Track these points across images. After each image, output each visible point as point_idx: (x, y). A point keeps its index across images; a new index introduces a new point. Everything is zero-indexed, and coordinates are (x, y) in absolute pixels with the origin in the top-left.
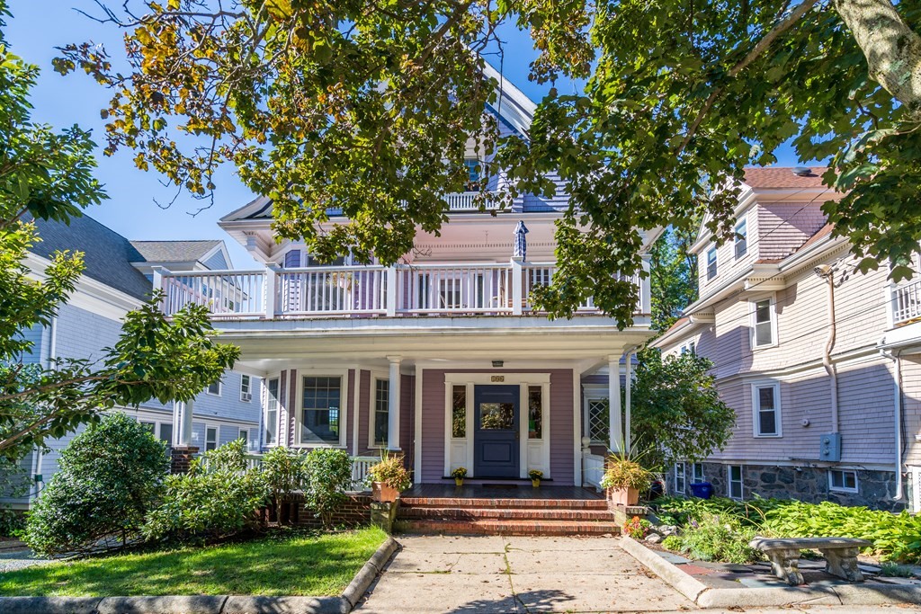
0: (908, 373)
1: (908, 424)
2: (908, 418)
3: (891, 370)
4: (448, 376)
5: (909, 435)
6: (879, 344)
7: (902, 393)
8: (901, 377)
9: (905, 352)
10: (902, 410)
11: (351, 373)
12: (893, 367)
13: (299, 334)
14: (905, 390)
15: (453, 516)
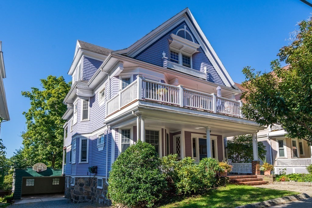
0: (273, 143)
1: (273, 156)
2: (273, 155)
3: (268, 142)
4: (192, 134)
5: (273, 159)
6: (267, 135)
7: (271, 148)
8: (271, 144)
9: (272, 138)
10: (272, 153)
11: (163, 129)
12: (269, 142)
13: (192, 115)
14: (272, 147)
15: (233, 181)
